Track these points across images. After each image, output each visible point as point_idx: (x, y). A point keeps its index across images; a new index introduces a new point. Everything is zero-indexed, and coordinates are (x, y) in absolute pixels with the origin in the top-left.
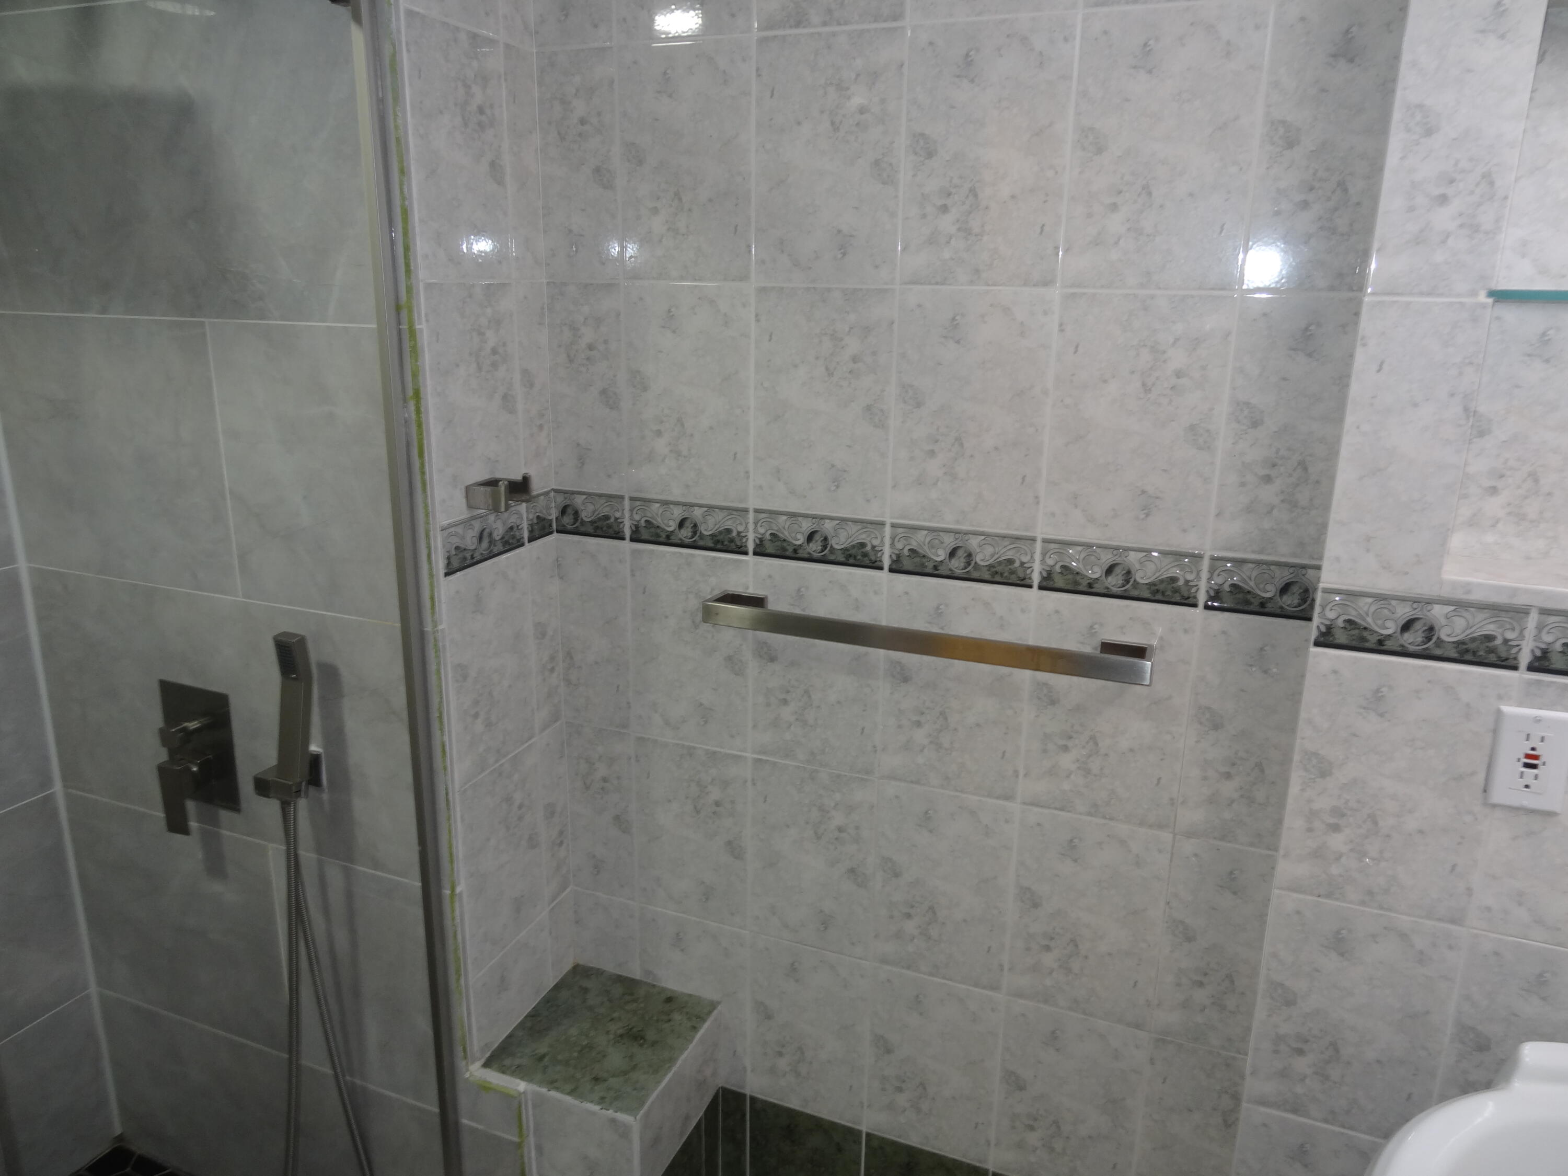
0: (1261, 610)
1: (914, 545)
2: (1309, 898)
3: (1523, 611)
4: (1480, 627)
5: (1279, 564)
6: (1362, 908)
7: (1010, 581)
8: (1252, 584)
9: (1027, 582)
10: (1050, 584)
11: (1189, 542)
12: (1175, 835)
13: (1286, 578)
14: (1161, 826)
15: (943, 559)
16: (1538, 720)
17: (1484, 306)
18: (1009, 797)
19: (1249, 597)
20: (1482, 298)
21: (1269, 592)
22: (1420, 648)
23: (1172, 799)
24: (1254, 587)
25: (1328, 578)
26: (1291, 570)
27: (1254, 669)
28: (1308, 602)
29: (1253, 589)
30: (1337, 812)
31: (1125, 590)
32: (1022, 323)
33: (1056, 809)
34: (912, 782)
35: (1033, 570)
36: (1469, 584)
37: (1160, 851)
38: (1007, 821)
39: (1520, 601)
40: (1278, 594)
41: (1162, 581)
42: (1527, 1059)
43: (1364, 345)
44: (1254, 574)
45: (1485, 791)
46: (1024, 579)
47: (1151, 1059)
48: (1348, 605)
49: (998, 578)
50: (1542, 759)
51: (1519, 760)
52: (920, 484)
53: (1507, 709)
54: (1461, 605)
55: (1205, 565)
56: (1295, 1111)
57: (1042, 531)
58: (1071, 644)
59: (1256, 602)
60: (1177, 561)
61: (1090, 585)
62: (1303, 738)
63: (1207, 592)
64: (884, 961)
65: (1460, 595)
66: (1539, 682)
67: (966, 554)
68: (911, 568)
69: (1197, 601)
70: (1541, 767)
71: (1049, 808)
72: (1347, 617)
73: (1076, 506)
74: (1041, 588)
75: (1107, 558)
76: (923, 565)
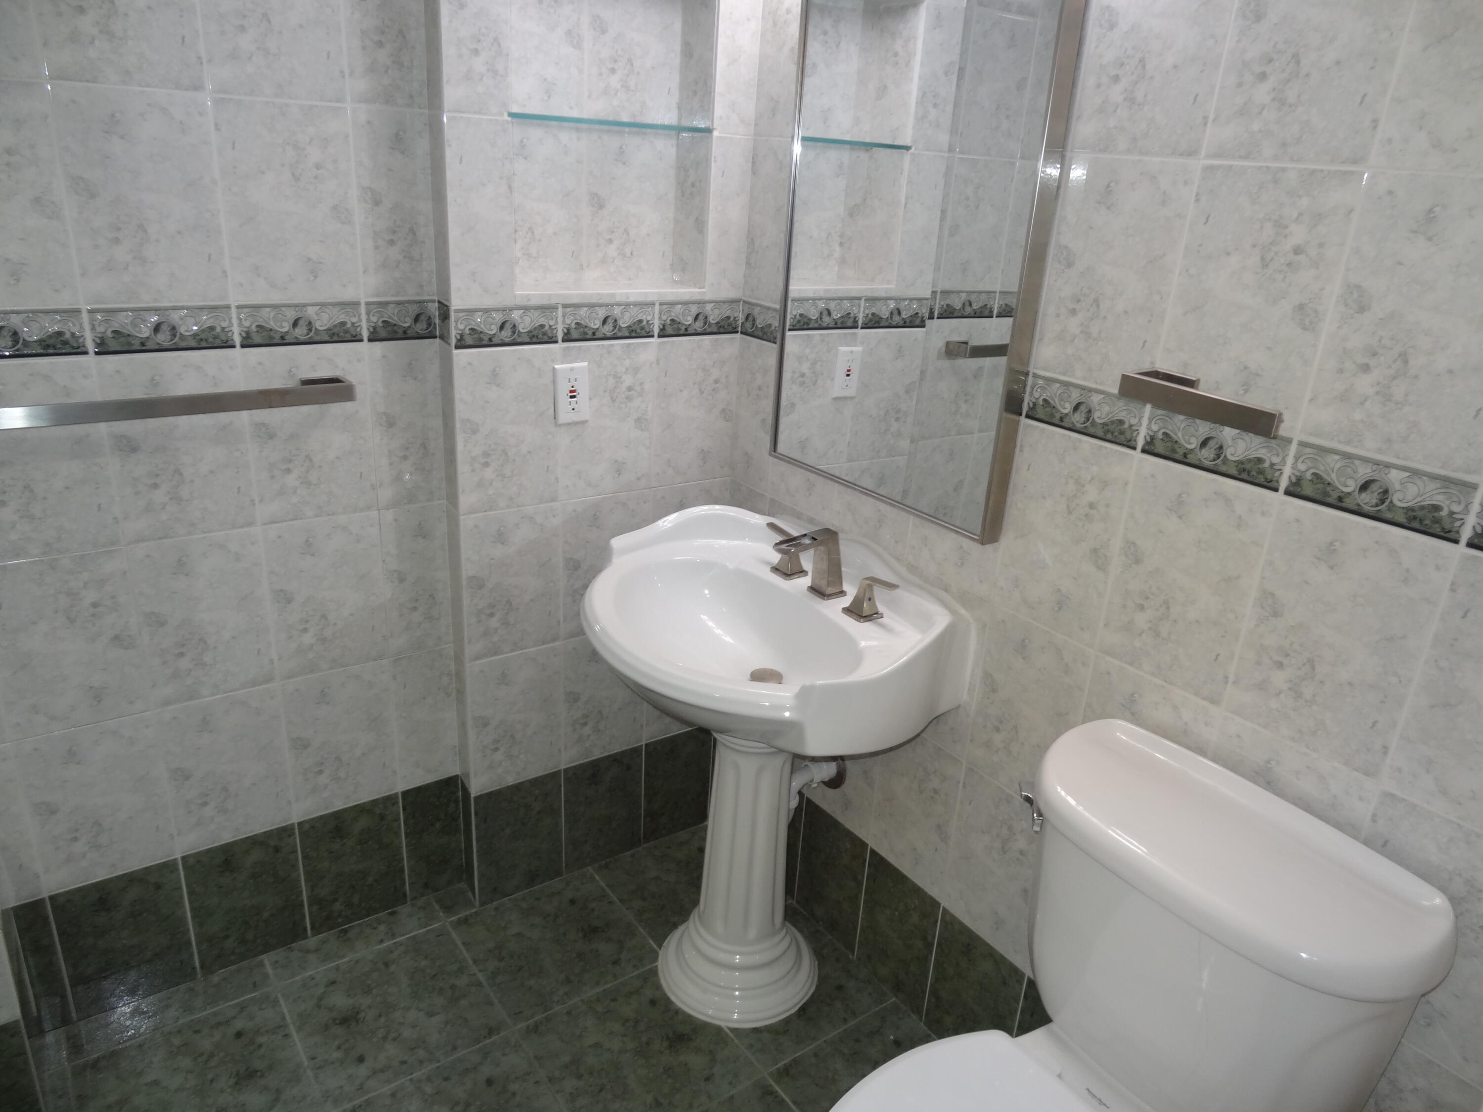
0: (405, 336)
1: (116, 326)
2: (480, 514)
3: (554, 308)
4: (537, 321)
5: (409, 302)
6: (509, 510)
7: (215, 345)
8: (396, 318)
9: (230, 343)
10: (250, 342)
11: (348, 294)
12: (379, 510)
13: (416, 312)
14: (369, 508)
15: (149, 335)
16: (572, 369)
17: (507, 122)
18: (250, 524)
19: (396, 328)
20: (506, 117)
21: (407, 323)
22: (511, 339)
23: (372, 485)
24: (397, 320)
25: (456, 303)
26: (418, 305)
27: (408, 378)
28: (432, 326)
29: (397, 322)
30: (486, 454)
31: (310, 337)
32: (181, 122)
33: (291, 520)
34: (160, 538)
35: (233, 333)
36: (528, 295)
37: (372, 526)
38: (253, 543)
39: (553, 301)
40: (413, 323)
41: (335, 326)
42: (615, 547)
43: (450, 146)
44: (396, 311)
45: (555, 418)
46: (227, 341)
47: (394, 676)
48: (470, 319)
49: (204, 344)
50: (578, 391)
51: (568, 395)
52: (110, 270)
53: (556, 367)
54: (526, 309)
55: (363, 309)
56: (496, 654)
57: (234, 300)
58: (277, 384)
59: (401, 331)
60: (343, 309)
61: (282, 338)
62: (459, 412)
63: (368, 329)
64: (167, 703)
65: (525, 303)
66: (568, 347)
67: (169, 328)
68: (118, 348)
69: (362, 337)
70: (578, 396)
71: (285, 521)
72: (470, 327)
73: (259, 276)
74: (243, 346)
75: (291, 315)
76: (129, 344)
